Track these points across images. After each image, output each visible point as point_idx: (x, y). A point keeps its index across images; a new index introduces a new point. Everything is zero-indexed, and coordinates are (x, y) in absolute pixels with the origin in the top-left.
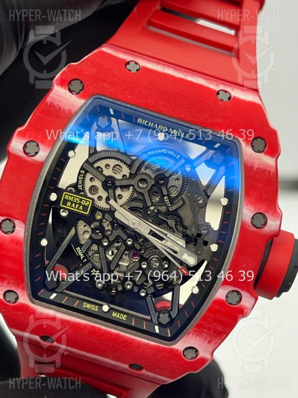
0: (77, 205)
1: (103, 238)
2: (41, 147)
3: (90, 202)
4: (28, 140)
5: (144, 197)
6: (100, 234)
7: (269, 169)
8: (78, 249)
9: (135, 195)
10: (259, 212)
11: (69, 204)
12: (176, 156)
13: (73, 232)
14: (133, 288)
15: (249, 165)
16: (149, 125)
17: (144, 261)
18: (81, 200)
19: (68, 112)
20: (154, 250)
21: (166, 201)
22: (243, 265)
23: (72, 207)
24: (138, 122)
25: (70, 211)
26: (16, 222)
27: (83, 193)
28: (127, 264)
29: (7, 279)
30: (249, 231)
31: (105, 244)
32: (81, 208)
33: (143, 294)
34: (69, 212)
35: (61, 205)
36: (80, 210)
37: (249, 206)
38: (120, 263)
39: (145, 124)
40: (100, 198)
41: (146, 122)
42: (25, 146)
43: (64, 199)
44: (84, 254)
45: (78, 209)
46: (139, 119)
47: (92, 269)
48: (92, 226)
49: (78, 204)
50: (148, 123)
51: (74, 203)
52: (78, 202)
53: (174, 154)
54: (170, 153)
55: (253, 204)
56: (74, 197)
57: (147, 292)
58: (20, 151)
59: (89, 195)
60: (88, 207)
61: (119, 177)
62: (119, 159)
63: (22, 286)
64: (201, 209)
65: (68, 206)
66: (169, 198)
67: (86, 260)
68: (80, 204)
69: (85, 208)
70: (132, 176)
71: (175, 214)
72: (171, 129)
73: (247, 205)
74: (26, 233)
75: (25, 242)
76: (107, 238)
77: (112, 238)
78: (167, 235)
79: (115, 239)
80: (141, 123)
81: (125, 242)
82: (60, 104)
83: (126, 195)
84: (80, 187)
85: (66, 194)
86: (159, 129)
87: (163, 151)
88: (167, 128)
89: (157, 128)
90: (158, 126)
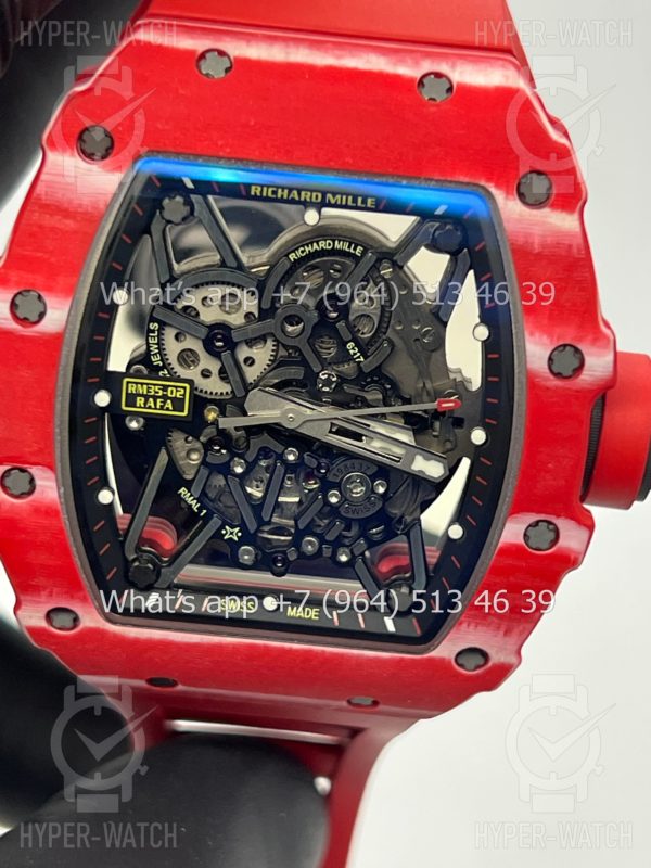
0: (159, 401)
1: (231, 459)
2: (49, 300)
3: (184, 388)
4: (16, 291)
5: (301, 354)
6: (224, 452)
7: (567, 242)
8: (183, 491)
9: (282, 352)
10: (561, 343)
11: (140, 401)
12: (355, 249)
13: (163, 458)
14: (320, 549)
15: (521, 241)
16: (279, 196)
17: (333, 488)
19: (90, 210)
20: (349, 463)
21: (352, 352)
22: (550, 465)
23: (150, 408)
24: (253, 193)
25: (147, 417)
26: (35, 471)
27: (166, 372)
28: (297, 499)
29: (45, 588)
30: (547, 389)
31: (239, 470)
32: (169, 404)
33: (344, 558)
34: (144, 418)
35: (124, 408)
36: (168, 409)
37: (537, 335)
38: (281, 499)
39: (270, 194)
40: (206, 374)
41: (270, 190)
42: (13, 306)
43: (127, 393)
44: (199, 500)
45: (162, 408)
46: (253, 188)
47: (223, 527)
48: (202, 439)
49: (160, 397)
50: (274, 193)
51: (151, 396)
52: (161, 393)
53: (349, 247)
54: (338, 245)
55: (547, 329)
56: (147, 384)
57: (352, 553)
58: (5, 319)
59: (181, 373)
60: (184, 399)
61: (236, 320)
62: (228, 284)
63: (81, 594)
64: (433, 354)
65: (140, 407)
66: (357, 344)
67: (205, 511)
68: (165, 398)
69: (178, 403)
70: (265, 313)
71: (378, 377)
72: (329, 196)
73: (532, 334)
74: (62, 490)
75: (64, 506)
76: (241, 456)
77: (251, 456)
78: (369, 426)
79: (258, 455)
80: (258, 194)
81: (281, 457)
83: (262, 354)
84: (156, 360)
85: (128, 383)
86: (302, 199)
87: (323, 245)
88: (320, 196)
89: (297, 198)
90: (299, 194)
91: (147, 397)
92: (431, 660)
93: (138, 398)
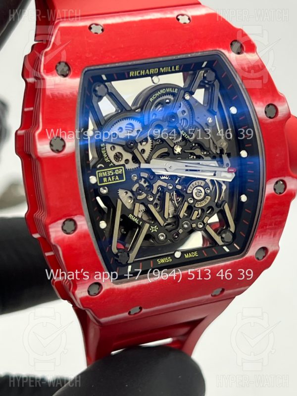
0: (113, 177)
1: (147, 195)
3: (122, 169)
5: (165, 141)
9: (155, 143)
10: (268, 104)
11: (105, 180)
12: (174, 90)
13: (119, 203)
16: (141, 74)
17: (189, 197)
18: (114, 171)
19: (71, 96)
20: (194, 183)
22: (277, 155)
23: (110, 181)
24: (130, 76)
26: (75, 218)
27: (112, 164)
30: (268, 124)
32: (117, 178)
33: (201, 226)
34: (108, 187)
35: (99, 184)
36: (117, 180)
37: (258, 103)
39: (137, 74)
40: (127, 161)
42: (51, 145)
43: (99, 177)
44: (138, 218)
45: (114, 180)
46: (131, 73)
47: (150, 227)
48: (133, 190)
50: (139, 73)
51: (109, 176)
52: (113, 174)
53: (172, 90)
54: (168, 90)
55: (261, 99)
56: (106, 171)
57: (203, 223)
58: (49, 152)
59: (117, 163)
60: (122, 174)
62: (127, 118)
64: (214, 127)
65: (106, 182)
66: (185, 131)
67: (141, 223)
68: (115, 175)
69: (121, 176)
72: (161, 69)
73: (256, 103)
76: (151, 193)
78: (199, 163)
79: (157, 190)
80: (133, 75)
82: (60, 92)
83: (148, 147)
84: (107, 160)
85: (98, 173)
86: (150, 73)
87: (162, 91)
88: (157, 69)
89: (148, 73)
90: (149, 71)
91: (107, 177)
92: (246, 258)
93: (104, 179)
